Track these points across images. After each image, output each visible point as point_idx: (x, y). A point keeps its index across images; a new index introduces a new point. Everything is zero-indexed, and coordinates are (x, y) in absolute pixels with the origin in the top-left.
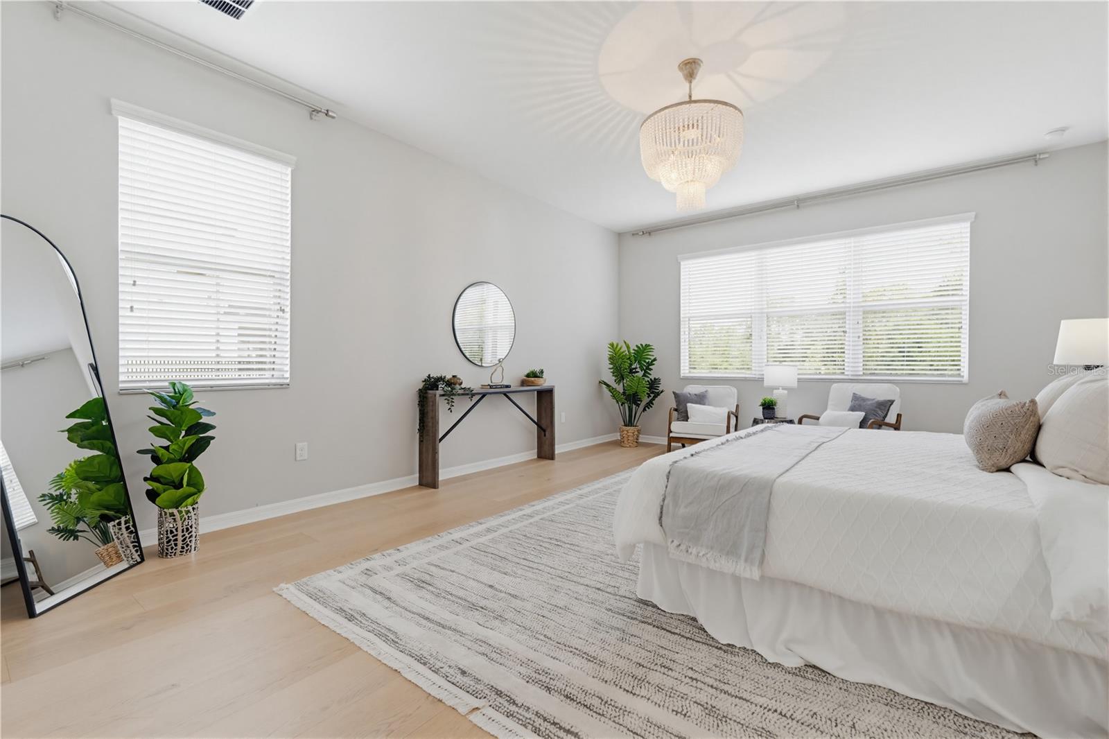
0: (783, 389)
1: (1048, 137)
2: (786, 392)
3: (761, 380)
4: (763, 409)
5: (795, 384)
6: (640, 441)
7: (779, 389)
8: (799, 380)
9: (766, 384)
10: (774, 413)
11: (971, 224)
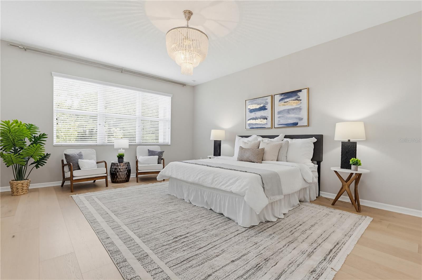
0: (123, 149)
1: (192, 82)
2: (124, 150)
3: (113, 145)
4: (118, 158)
5: (128, 147)
6: (30, 188)
7: (121, 149)
8: (130, 145)
9: (115, 147)
10: (123, 160)
11: (172, 98)
